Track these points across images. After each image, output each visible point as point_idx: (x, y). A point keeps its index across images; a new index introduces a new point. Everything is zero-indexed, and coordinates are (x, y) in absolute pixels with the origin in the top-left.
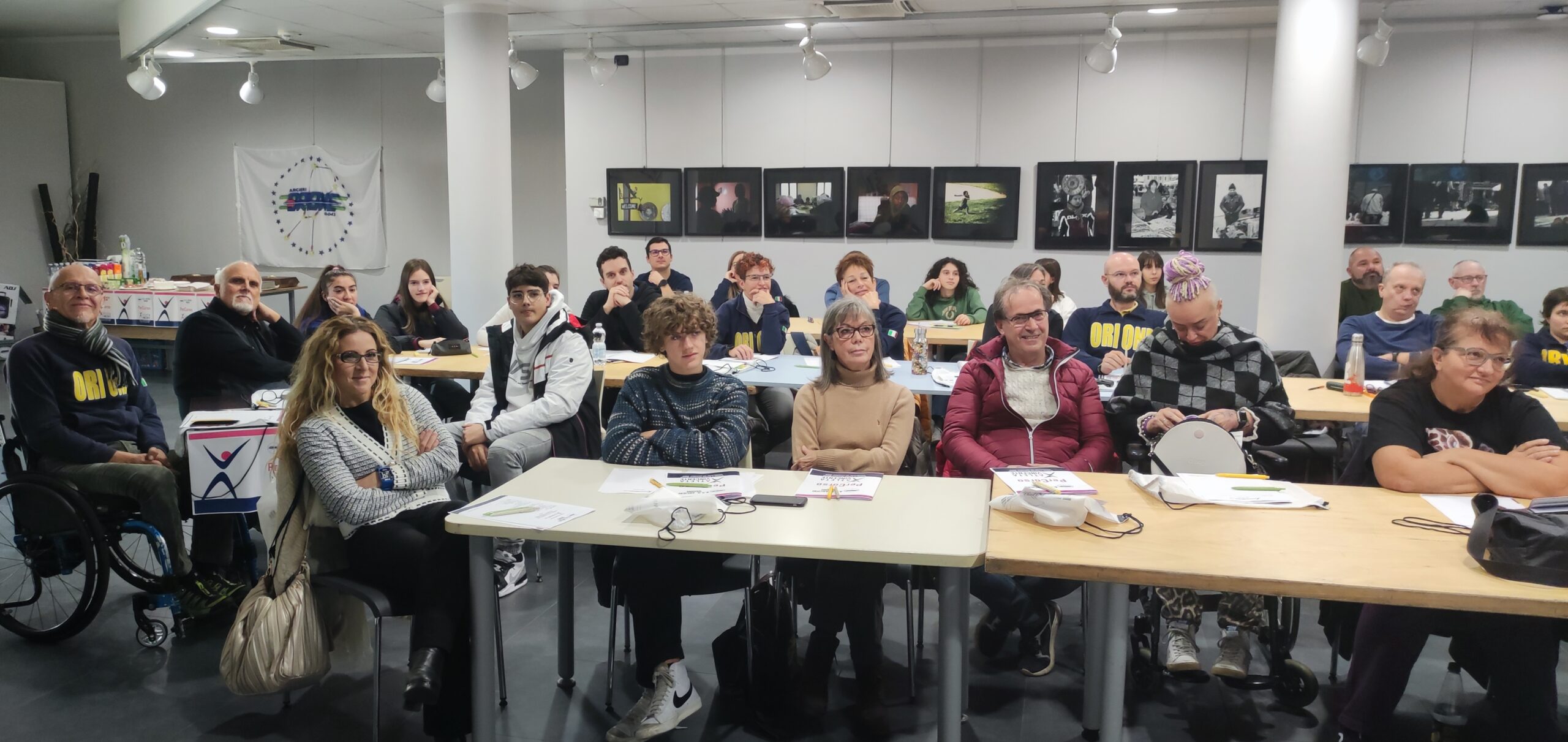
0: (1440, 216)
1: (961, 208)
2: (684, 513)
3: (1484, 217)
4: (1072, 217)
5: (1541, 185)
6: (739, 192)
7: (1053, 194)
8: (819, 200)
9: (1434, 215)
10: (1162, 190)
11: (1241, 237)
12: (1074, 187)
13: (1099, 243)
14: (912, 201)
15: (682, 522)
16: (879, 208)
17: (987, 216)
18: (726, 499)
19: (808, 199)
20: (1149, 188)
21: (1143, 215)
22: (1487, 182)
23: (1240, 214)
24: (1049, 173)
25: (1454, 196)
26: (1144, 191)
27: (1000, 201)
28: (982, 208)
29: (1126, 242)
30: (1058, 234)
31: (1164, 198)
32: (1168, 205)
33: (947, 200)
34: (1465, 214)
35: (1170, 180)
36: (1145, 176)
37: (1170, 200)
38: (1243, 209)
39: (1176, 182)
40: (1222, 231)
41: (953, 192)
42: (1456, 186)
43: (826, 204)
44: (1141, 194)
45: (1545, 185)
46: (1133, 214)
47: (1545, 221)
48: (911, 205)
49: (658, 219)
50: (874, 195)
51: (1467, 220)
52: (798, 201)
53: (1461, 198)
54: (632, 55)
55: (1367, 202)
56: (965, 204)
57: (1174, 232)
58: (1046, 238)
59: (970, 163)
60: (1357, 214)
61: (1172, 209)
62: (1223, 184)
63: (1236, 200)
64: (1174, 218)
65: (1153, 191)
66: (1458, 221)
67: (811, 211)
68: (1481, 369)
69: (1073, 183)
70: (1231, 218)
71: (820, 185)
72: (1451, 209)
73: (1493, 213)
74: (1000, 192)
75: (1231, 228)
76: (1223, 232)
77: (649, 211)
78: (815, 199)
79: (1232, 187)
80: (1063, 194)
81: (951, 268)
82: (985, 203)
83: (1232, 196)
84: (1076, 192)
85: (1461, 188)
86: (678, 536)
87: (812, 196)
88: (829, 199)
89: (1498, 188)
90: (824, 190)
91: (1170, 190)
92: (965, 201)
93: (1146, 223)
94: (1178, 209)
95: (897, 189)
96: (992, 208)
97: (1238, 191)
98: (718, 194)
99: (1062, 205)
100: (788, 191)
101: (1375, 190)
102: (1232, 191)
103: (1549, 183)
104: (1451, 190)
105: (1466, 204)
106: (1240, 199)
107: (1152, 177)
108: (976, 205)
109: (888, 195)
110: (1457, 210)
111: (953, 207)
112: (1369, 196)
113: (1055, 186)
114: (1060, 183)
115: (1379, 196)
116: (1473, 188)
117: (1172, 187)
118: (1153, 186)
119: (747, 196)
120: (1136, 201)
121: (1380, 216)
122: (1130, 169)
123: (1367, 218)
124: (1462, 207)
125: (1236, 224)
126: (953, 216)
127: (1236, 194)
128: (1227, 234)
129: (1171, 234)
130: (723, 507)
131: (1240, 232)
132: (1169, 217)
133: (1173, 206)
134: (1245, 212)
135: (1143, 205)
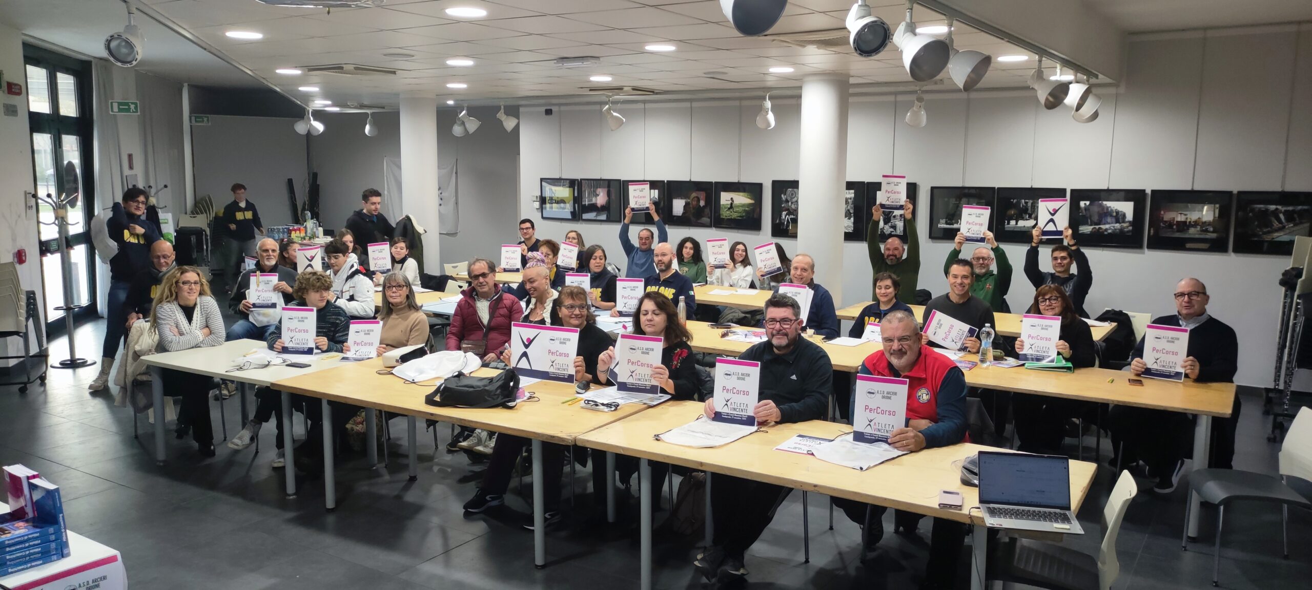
0: (1017, 224)
1: (729, 209)
4: (793, 217)
5: (1082, 204)
6: (608, 193)
7: (781, 201)
8: (652, 200)
9: (1013, 223)
12: (792, 197)
14: (702, 203)
16: (684, 206)
17: (744, 214)
24: (779, 187)
25: (1026, 211)
27: (751, 205)
28: (741, 209)
30: (785, 228)
32: (848, 210)
33: (721, 203)
34: (1033, 223)
37: (850, 207)
39: (853, 195)
42: (1026, 203)
45: (1085, 204)
47: (1086, 229)
48: (702, 206)
53: (1029, 211)
54: (554, 109)
56: (731, 207)
57: (852, 229)
59: (734, 179)
61: (851, 213)
64: (852, 219)
66: (1028, 227)
69: (792, 194)
70: (886, 220)
72: (1023, 219)
74: (751, 199)
80: (786, 201)
81: (689, 245)
82: (743, 205)
84: (794, 200)
85: (1029, 204)
88: (657, 200)
90: (654, 195)
92: (731, 204)
94: (854, 213)
95: (694, 195)
96: (747, 209)
98: (597, 195)
99: (787, 208)
103: (1088, 203)
104: (1023, 206)
105: (1034, 216)
109: (689, 198)
113: (783, 196)
114: (785, 194)
119: (612, 196)
124: (1031, 217)
126: (725, 214)
128: (884, 231)
133: (852, 211)
134: (895, 217)
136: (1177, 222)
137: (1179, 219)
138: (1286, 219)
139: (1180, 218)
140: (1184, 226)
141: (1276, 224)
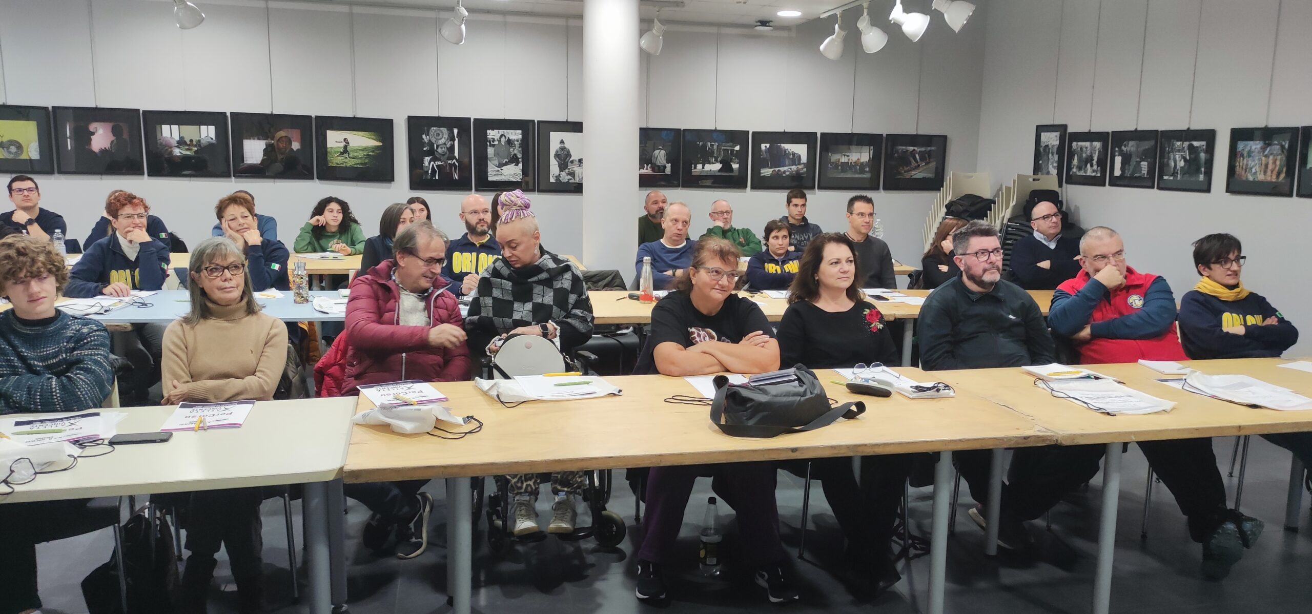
0: (703, 168)
1: (342, 153)
2: (26, 464)
3: (731, 170)
4: (440, 163)
5: (763, 146)
6: (116, 131)
7: (423, 144)
8: (204, 142)
9: (699, 166)
10: (510, 142)
11: (570, 181)
12: (440, 138)
13: (463, 185)
14: (296, 146)
15: (23, 472)
16: (265, 150)
17: (367, 161)
18: (78, 443)
19: (191, 141)
20: (499, 141)
21: (496, 162)
22: (731, 144)
23: (569, 164)
24: (417, 125)
25: (711, 154)
26: (496, 143)
27: (377, 147)
28: (361, 154)
29: (484, 185)
30: (429, 177)
31: (512, 149)
32: (515, 155)
33: (328, 146)
34: (717, 166)
35: (515, 135)
36: (496, 131)
37: (517, 151)
38: (571, 160)
39: (520, 137)
40: (556, 177)
41: (334, 138)
42: (712, 146)
43: (210, 145)
44: (494, 146)
45: (766, 146)
46: (489, 162)
47: (767, 172)
48: (295, 150)
49: (24, 156)
50: (259, 139)
51: (720, 170)
52: (181, 142)
53: (715, 155)
55: (656, 156)
56: (345, 150)
57: (521, 177)
58: (419, 181)
59: (349, 114)
60: (650, 165)
61: (519, 159)
62: (555, 138)
63: (566, 153)
64: (520, 165)
65: (503, 144)
66: (714, 171)
67: (196, 152)
68: (720, 282)
69: (438, 135)
70: (563, 166)
71: (204, 128)
72: (709, 163)
73: (735, 166)
74: (377, 140)
75: (563, 174)
76: (558, 177)
77: (13, 149)
78: (199, 141)
79: (562, 142)
80: (431, 144)
81: (334, 206)
82: (364, 149)
83: (563, 149)
84: (443, 141)
85: (715, 147)
86: (18, 488)
87: (195, 138)
88: (214, 141)
89: (737, 148)
90: (208, 133)
91: (516, 143)
92: (345, 147)
93: (499, 169)
94: (522, 158)
95: (282, 133)
96: (371, 153)
97: (567, 145)
98: (93, 134)
99: (432, 153)
100: (170, 133)
101: (661, 147)
102: (562, 145)
103: (768, 145)
104: (709, 148)
105: (719, 159)
106: (568, 151)
107: (502, 132)
108: (356, 150)
109: (272, 140)
110: (713, 163)
111: (336, 153)
112: (657, 152)
113: (424, 136)
114: (428, 134)
115: (663, 152)
116: (723, 148)
117: (518, 141)
118: (503, 139)
119: (126, 136)
120: (491, 151)
121: (665, 167)
122: (484, 125)
123: (656, 168)
124: (716, 161)
125: (567, 170)
126: (335, 160)
127: (565, 148)
128: (560, 179)
129: (518, 178)
130: (76, 451)
131: (570, 177)
132: (517, 165)
133: (519, 156)
134: (572, 162)
135: (496, 154)
136: (842, 163)
137: (843, 161)
138: (920, 159)
139: (844, 159)
140: (846, 166)
141: (914, 163)
